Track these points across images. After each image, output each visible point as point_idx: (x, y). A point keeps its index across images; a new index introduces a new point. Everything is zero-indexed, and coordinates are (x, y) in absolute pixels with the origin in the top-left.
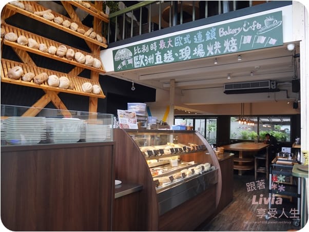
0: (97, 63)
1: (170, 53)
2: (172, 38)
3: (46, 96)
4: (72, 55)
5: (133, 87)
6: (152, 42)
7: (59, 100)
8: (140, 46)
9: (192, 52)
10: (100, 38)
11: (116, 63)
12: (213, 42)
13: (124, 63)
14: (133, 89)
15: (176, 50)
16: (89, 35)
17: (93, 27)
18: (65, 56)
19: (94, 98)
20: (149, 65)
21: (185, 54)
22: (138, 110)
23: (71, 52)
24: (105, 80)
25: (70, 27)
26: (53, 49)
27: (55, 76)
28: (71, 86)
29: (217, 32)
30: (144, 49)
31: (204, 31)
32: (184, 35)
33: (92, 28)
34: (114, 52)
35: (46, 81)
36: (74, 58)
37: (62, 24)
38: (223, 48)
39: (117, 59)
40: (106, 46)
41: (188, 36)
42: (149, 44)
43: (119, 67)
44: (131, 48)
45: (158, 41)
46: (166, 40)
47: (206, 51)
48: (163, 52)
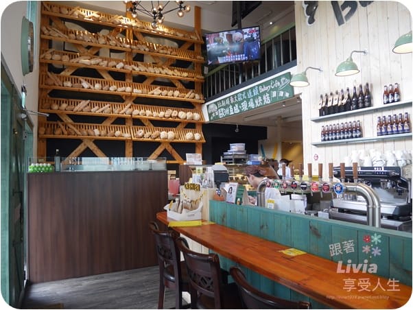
0: (197, 116)
1: (237, 105)
2: (237, 94)
3: (161, 145)
4: (176, 115)
5: (237, 129)
6: (226, 98)
7: (171, 147)
8: (221, 101)
9: (248, 105)
10: (197, 96)
11: (210, 115)
12: (257, 96)
13: (213, 115)
14: (237, 130)
15: (239, 103)
16: (189, 96)
17: (194, 88)
18: (171, 116)
19: (198, 143)
20: (227, 116)
21: (244, 106)
22: (236, 150)
23: (174, 113)
24: (207, 128)
25: (173, 96)
26: (162, 114)
27: (164, 132)
28: (177, 137)
29: (258, 89)
30: (224, 104)
31: (252, 89)
32: (242, 92)
33: (192, 91)
34: (208, 106)
35: (159, 136)
36: (177, 117)
37: (167, 95)
38: (263, 101)
39: (210, 112)
40: (204, 102)
41: (244, 93)
42: (225, 99)
43: (212, 118)
44: (216, 103)
45: (229, 97)
46: (233, 96)
47: (255, 104)
48: (233, 105)
